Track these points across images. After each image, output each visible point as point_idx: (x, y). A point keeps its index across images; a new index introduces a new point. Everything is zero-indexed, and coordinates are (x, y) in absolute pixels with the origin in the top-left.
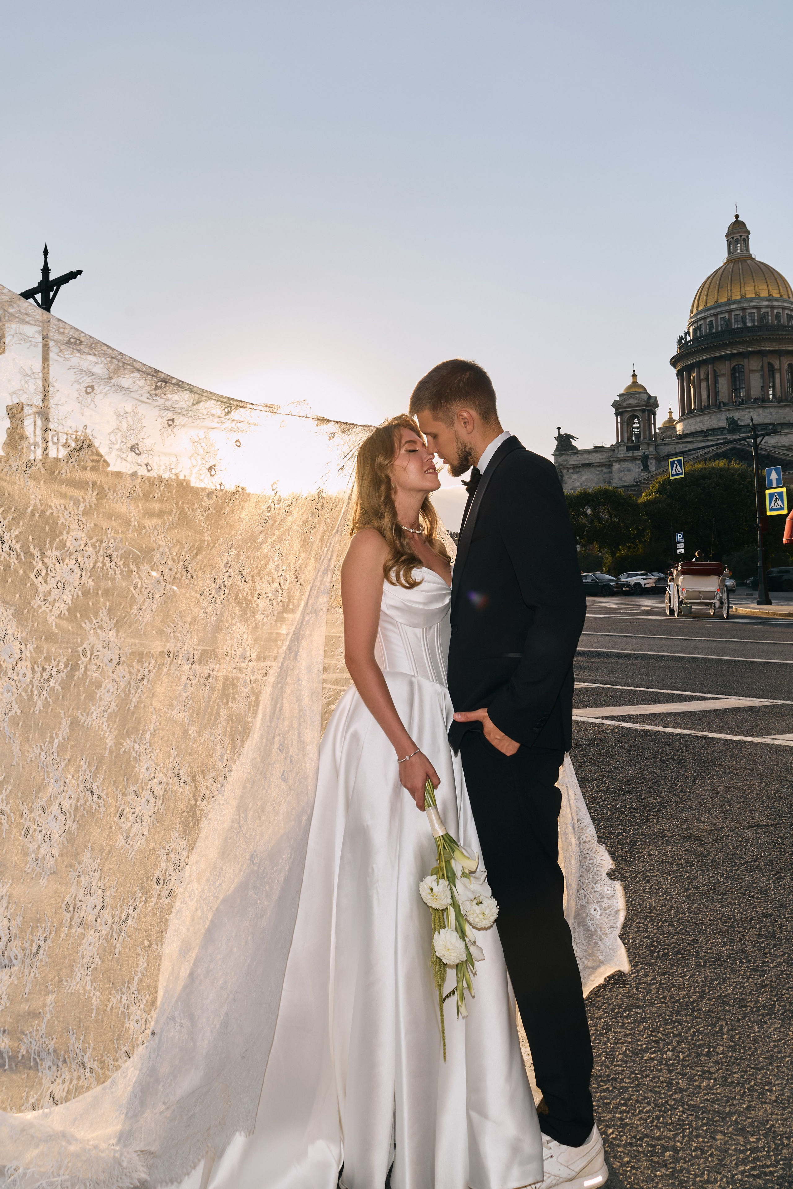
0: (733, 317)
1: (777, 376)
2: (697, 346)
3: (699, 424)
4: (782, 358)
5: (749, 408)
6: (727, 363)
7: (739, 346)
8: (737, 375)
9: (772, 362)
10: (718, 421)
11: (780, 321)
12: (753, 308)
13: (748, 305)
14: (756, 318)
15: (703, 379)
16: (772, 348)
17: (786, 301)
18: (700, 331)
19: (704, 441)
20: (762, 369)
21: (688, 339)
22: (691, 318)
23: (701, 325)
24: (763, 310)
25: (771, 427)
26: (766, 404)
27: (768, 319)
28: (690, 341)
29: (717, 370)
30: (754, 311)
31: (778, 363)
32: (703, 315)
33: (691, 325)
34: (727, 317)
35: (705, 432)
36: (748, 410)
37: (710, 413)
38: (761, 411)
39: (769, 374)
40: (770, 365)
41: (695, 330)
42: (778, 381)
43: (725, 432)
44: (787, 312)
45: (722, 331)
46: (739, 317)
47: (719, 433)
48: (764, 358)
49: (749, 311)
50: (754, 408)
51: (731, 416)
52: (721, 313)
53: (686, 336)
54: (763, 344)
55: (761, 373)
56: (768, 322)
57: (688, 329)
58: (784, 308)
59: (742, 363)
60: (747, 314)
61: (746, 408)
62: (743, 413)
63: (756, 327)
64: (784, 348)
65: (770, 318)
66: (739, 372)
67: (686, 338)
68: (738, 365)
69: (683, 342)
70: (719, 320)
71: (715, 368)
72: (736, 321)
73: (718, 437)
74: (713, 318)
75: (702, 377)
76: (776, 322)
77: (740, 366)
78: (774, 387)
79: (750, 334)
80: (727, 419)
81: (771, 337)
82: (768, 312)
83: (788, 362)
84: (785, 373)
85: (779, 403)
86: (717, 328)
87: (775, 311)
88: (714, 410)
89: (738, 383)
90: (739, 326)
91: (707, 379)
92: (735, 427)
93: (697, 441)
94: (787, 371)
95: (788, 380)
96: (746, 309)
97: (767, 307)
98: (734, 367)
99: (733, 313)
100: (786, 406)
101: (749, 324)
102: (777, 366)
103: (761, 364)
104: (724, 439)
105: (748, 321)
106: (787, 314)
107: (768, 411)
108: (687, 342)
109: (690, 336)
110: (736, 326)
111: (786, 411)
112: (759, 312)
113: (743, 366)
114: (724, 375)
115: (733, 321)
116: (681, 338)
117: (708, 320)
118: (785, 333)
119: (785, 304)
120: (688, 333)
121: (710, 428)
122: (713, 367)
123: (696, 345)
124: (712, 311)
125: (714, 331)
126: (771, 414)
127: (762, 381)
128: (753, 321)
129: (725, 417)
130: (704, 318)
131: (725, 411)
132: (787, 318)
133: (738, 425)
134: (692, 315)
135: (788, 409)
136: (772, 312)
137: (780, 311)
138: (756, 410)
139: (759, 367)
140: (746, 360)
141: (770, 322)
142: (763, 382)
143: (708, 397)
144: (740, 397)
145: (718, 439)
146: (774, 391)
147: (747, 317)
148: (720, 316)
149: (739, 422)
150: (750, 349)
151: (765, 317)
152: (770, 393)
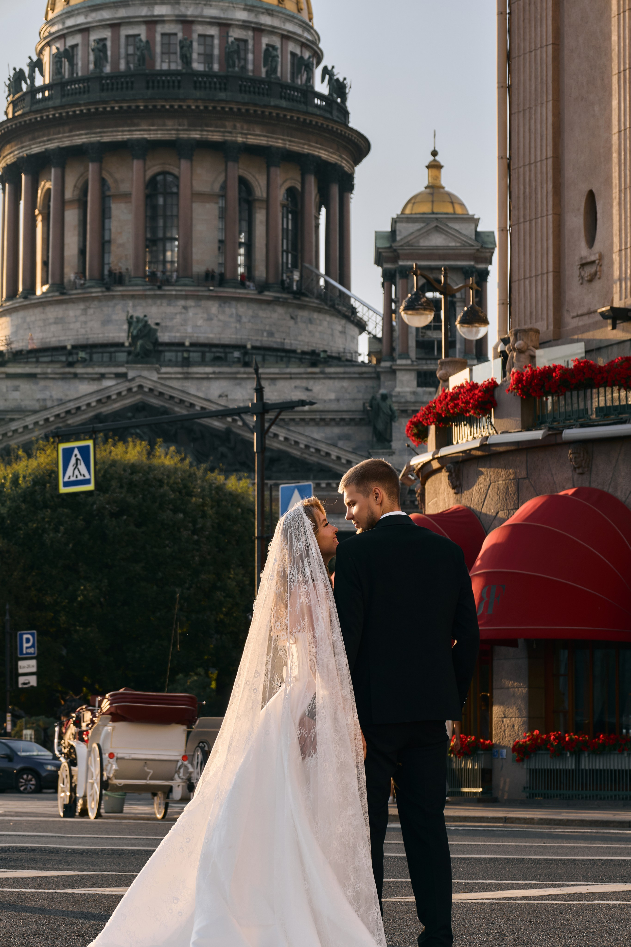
0: (158, 38)
1: (260, 217)
2: (62, 107)
3: (53, 328)
4: (273, 170)
5: (186, 297)
6: (137, 164)
7: (170, 123)
8: (161, 201)
9: (249, 177)
10: (106, 322)
11: (275, 70)
12: (211, 24)
13: (197, 13)
14: (216, 52)
15: (71, 202)
16: (252, 140)
17: (290, 18)
18: (72, 64)
19: (64, 377)
20: (223, 194)
21: (39, 81)
22: (50, 23)
23: (77, 45)
24: (235, 34)
25: (237, 354)
26: (228, 291)
27: (246, 59)
28: (42, 89)
29: (110, 181)
30: (213, 31)
31: (263, 181)
32: (80, 20)
33: (48, 44)
34: (143, 37)
35: (70, 353)
36: (182, 303)
37: (84, 300)
38: (214, 307)
39: (240, 212)
40: (243, 182)
41: (57, 59)
42: (260, 230)
43: (122, 356)
44: (292, 47)
45: (128, 75)
46: (173, 40)
47: (106, 357)
48: (230, 164)
49: (200, 29)
50: (198, 298)
51: (138, 313)
52: (128, 22)
53: (32, 71)
54: (229, 125)
55: (221, 203)
56: (244, 68)
57: (40, 53)
58: (286, 37)
59: (175, 171)
60: (195, 36)
61: (177, 297)
62: (170, 310)
63: (215, 75)
64: (279, 144)
65: (250, 56)
66: (167, 194)
67: (32, 78)
68: (164, 173)
69: (24, 87)
70: (123, 40)
71: (105, 175)
72: (167, 52)
73: (103, 370)
74: (107, 34)
75: (69, 194)
76: (264, 70)
77: (170, 178)
78: (249, 246)
79: (198, 94)
80: (130, 321)
81: (252, 109)
82: (246, 41)
83: (287, 185)
84: (278, 212)
85: (260, 292)
86: (114, 64)
87: (265, 41)
88: (96, 291)
89: (161, 223)
90: (173, 67)
91: (82, 204)
92: (150, 347)
93: (45, 377)
94: (283, 206)
95: (285, 231)
96: (192, 22)
97: (245, 25)
98: (153, 179)
99: (160, 29)
100: (275, 302)
101: (198, 66)
102: (260, 191)
103: (221, 178)
104: (118, 376)
105: (195, 56)
106: (293, 54)
107: (231, 310)
108: (33, 90)
109: (42, 73)
110: (165, 67)
111: (275, 316)
112: (224, 36)
113: (177, 178)
114: (126, 197)
115: (158, 49)
116: (19, 76)
117: (94, 36)
118: (284, 103)
119: (290, 27)
120: (36, 65)
121: (82, 341)
122: (101, 169)
123: (57, 102)
124: (106, 14)
125: (108, 69)
126: (239, 319)
127: (220, 225)
128: (208, 58)
129: (123, 317)
130: (85, 30)
131: (123, 297)
132: (293, 64)
133: (156, 343)
134: (51, 16)
135: (280, 310)
136: (257, 42)
137: (276, 41)
138: (203, 303)
139: (217, 188)
140: (184, 164)
141: (250, 67)
142: (225, 229)
143: (82, 252)
144: (165, 262)
145: (103, 376)
146: (249, 255)
147: (195, 45)
148: (125, 31)
149: (159, 334)
150: (196, 135)
151: (238, 52)
152: (241, 260)
